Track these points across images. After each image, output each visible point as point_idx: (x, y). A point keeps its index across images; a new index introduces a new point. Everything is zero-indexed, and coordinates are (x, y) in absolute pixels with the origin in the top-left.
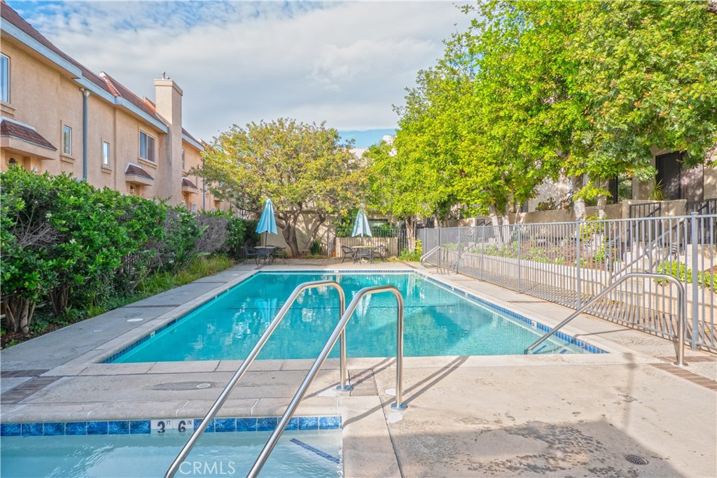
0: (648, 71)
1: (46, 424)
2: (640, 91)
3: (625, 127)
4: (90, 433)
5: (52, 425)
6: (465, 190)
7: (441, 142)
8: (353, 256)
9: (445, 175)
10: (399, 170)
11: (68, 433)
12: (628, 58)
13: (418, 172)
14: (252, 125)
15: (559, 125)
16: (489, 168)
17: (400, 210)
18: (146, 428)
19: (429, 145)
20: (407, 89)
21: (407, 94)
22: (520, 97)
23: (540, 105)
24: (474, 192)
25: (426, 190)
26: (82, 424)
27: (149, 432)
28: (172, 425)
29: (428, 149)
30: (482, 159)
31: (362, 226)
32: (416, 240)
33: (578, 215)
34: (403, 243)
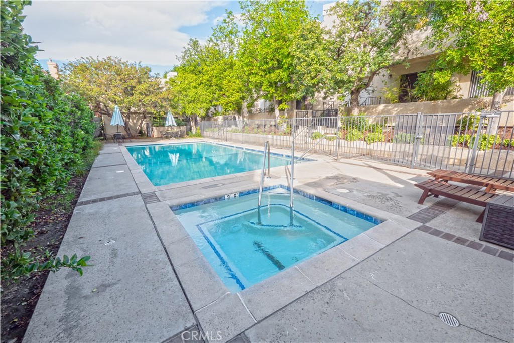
0: (320, 65)
1: (188, 204)
2: (318, 72)
3: (311, 85)
4: (204, 204)
5: (190, 204)
6: (225, 104)
7: (214, 80)
8: (167, 136)
9: (216, 96)
10: (186, 92)
11: (197, 205)
12: (314, 59)
13: (196, 93)
14: (90, 58)
15: (276, 79)
16: (238, 94)
17: (190, 112)
18: (224, 198)
19: (208, 81)
20: (184, 48)
21: (184, 50)
22: (262, 66)
23: (271, 70)
24: (229, 105)
25: (201, 103)
26: (201, 201)
27: (225, 199)
28: (232, 196)
29: (207, 83)
30: (234, 90)
31: (170, 120)
32: (196, 127)
33: (277, 116)
34: (189, 129)
